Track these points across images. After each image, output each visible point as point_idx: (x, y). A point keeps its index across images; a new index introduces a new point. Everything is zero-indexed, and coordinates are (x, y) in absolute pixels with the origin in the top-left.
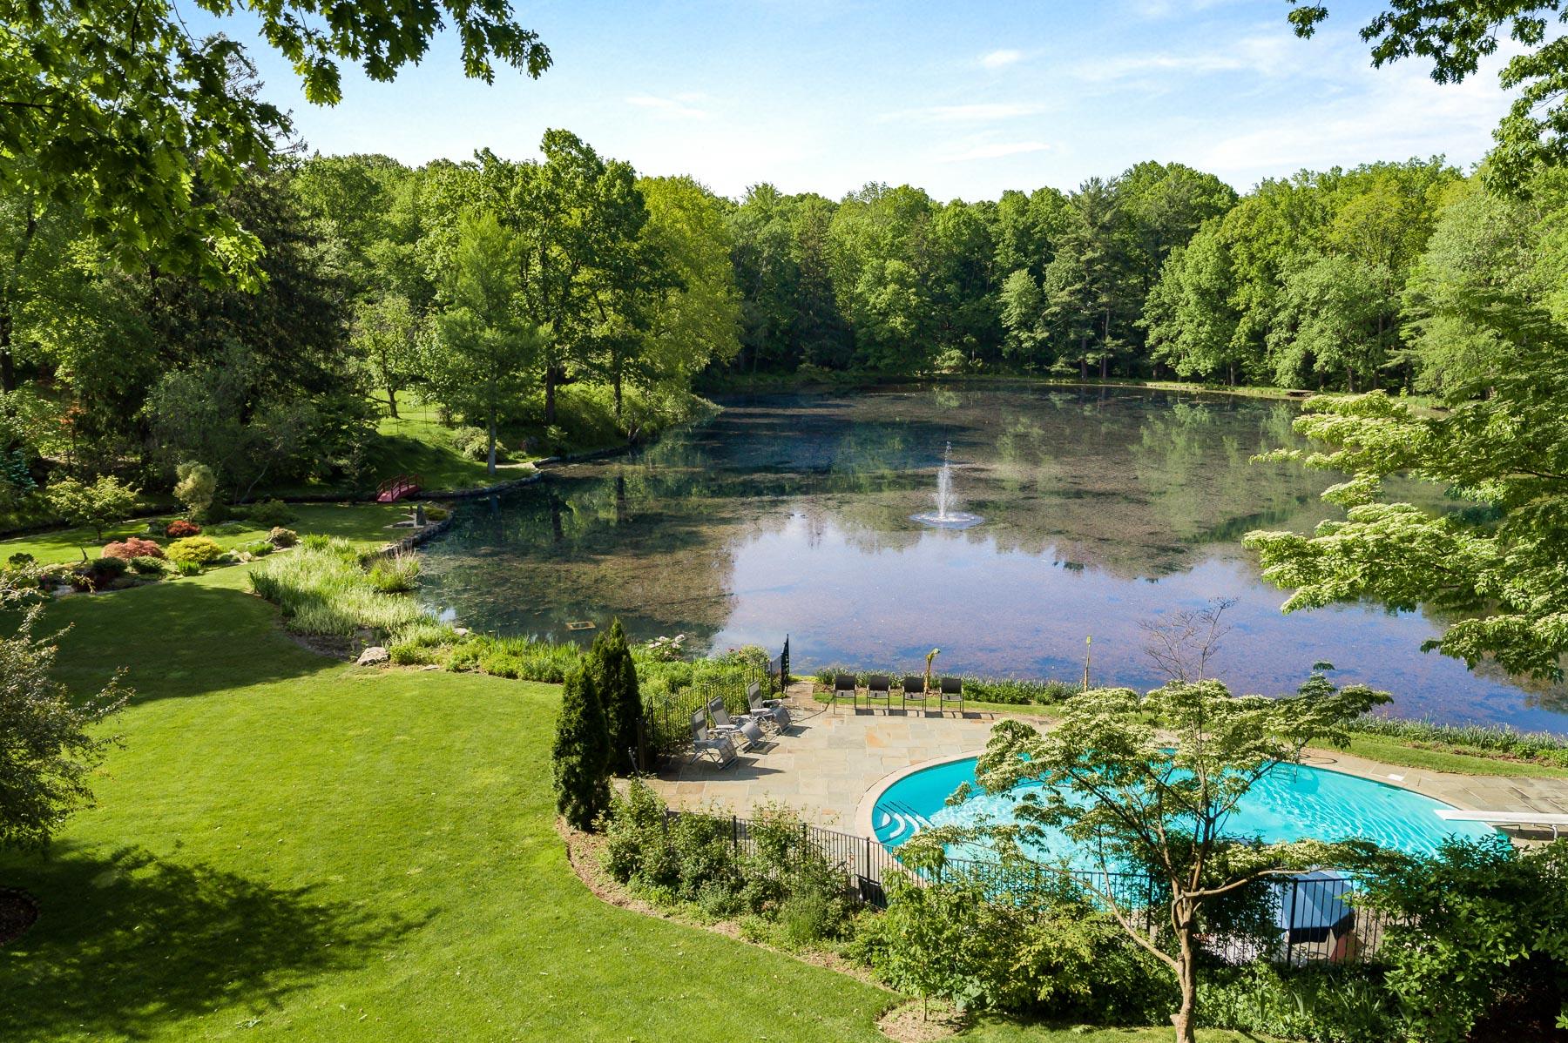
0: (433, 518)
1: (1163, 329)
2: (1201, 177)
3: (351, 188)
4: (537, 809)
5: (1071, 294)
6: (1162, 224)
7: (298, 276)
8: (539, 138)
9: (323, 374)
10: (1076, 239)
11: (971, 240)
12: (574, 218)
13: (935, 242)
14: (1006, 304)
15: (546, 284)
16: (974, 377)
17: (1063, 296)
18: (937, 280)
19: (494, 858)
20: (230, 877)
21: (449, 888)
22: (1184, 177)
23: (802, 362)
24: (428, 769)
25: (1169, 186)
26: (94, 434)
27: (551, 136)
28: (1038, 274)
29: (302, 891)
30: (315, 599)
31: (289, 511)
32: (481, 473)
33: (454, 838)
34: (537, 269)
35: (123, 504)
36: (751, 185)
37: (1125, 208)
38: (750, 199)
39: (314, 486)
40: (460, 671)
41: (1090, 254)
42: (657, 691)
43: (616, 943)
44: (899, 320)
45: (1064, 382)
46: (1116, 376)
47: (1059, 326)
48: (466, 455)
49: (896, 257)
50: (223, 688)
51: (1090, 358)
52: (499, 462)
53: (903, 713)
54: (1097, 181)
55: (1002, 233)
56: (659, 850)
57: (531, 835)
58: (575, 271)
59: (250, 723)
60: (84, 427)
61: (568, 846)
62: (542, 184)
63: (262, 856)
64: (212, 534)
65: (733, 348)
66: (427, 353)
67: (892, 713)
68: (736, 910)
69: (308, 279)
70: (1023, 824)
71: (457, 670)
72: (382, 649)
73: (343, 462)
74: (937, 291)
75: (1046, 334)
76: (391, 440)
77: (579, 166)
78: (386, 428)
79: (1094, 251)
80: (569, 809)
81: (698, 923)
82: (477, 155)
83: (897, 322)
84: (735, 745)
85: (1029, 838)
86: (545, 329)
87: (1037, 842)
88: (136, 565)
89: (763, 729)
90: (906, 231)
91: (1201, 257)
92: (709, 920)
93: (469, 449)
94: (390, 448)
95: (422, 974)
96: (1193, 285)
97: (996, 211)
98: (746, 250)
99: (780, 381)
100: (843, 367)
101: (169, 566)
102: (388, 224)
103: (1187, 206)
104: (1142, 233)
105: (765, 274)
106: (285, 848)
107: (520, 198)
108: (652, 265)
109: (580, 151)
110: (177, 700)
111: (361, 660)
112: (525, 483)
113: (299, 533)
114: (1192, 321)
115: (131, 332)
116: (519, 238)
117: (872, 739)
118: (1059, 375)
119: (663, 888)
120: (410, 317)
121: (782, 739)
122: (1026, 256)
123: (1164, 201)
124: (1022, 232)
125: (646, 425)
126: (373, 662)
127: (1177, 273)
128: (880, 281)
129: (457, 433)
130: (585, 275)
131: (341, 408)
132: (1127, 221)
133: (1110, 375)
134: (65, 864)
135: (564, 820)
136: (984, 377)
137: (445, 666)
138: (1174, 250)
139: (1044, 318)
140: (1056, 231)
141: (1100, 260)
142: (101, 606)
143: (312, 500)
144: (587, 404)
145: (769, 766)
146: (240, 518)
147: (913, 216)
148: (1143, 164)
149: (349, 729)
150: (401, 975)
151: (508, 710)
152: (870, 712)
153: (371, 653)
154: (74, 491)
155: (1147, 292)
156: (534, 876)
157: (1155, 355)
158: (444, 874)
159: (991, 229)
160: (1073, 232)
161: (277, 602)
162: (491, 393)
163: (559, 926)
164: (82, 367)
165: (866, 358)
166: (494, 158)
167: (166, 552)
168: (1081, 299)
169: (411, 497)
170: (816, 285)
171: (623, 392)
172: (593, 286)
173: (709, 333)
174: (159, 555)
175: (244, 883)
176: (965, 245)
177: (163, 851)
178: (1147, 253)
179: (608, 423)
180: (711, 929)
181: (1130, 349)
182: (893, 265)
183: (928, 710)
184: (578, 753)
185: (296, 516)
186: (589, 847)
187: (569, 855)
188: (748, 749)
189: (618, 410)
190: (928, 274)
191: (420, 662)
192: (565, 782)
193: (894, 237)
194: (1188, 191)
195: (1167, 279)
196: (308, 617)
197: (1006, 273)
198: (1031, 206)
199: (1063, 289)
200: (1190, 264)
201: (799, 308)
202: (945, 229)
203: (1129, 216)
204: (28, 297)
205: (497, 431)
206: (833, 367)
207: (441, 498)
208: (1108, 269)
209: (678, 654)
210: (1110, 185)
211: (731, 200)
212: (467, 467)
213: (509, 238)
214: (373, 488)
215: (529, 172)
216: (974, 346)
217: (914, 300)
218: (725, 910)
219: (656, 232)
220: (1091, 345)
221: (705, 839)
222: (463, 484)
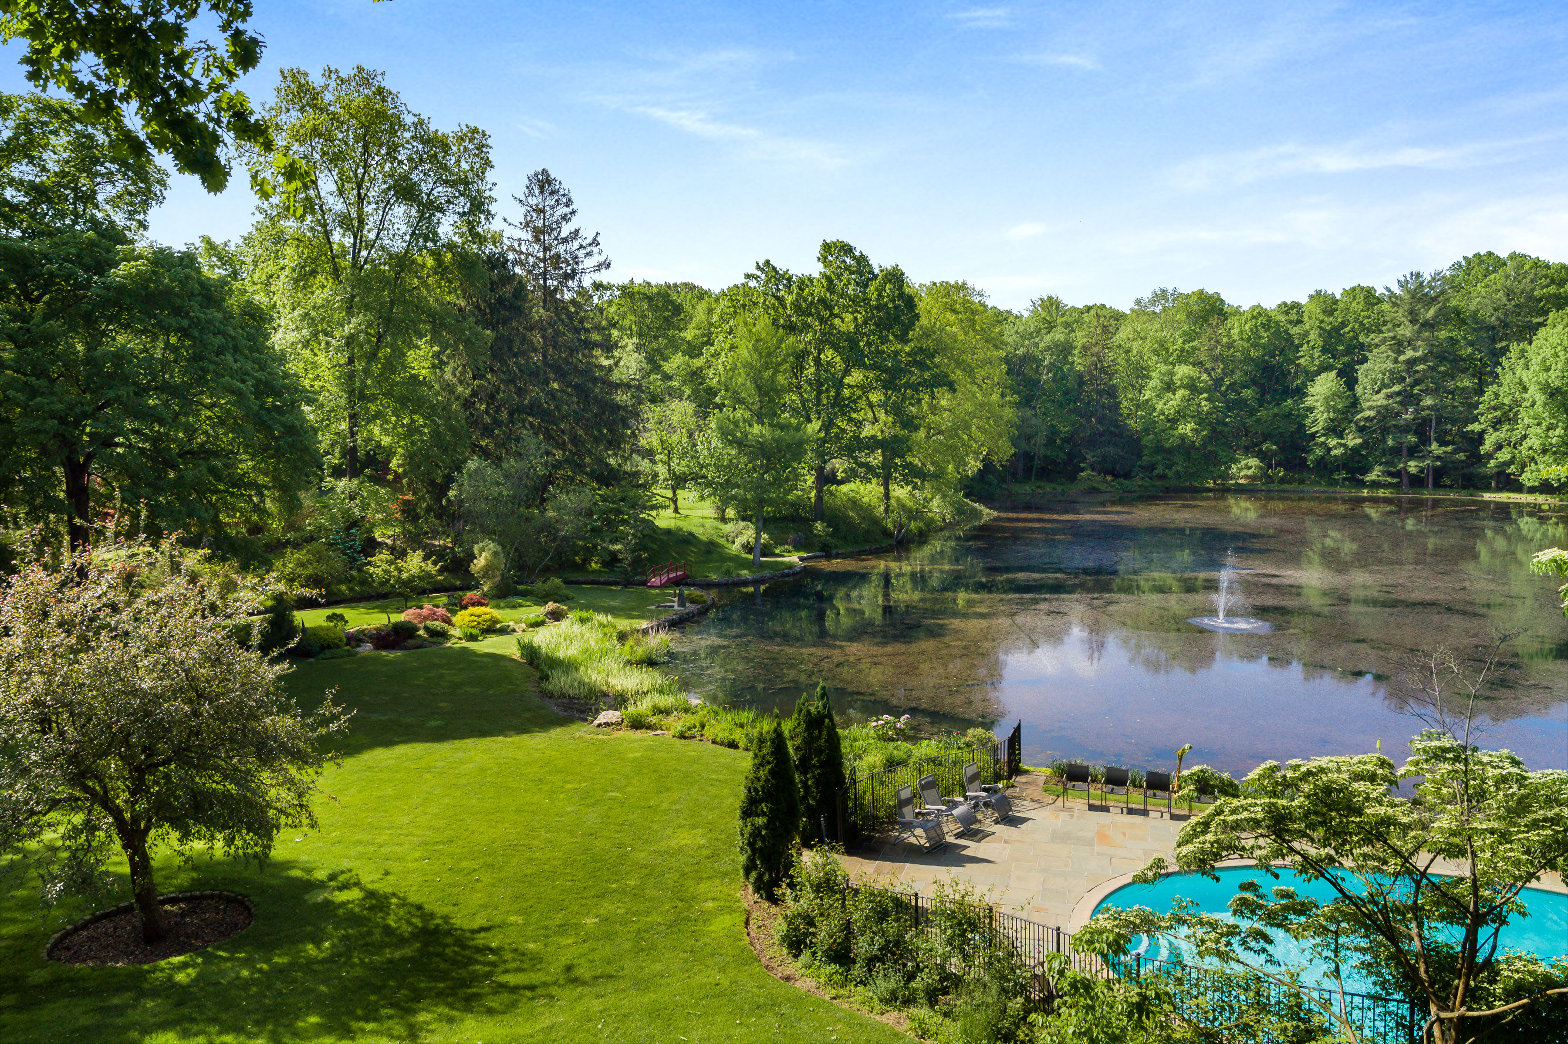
0: (693, 602)
1: (1502, 434)
2: (1547, 266)
3: (656, 309)
4: (726, 874)
5: (1388, 397)
6: (1498, 319)
7: (595, 380)
8: (816, 250)
9: (611, 469)
10: (1394, 338)
11: (1270, 343)
12: (846, 323)
13: (1230, 346)
14: (1311, 409)
15: (818, 385)
16: (1275, 487)
17: (1380, 400)
18: (1231, 386)
19: (671, 917)
20: (419, 907)
21: (618, 941)
22: (1527, 267)
23: (1083, 470)
24: (631, 825)
25: (1507, 277)
26: (415, 518)
27: (827, 247)
28: (1349, 377)
29: (482, 929)
30: (569, 666)
31: (566, 591)
32: (745, 564)
33: (637, 894)
34: (810, 370)
35: (426, 576)
36: (1036, 298)
37: (1453, 303)
38: (1035, 312)
39: (595, 571)
40: (685, 738)
41: (1410, 354)
42: (872, 767)
43: (771, 1018)
44: (1189, 427)
45: (1381, 493)
46: (1445, 486)
47: (1374, 431)
48: (735, 548)
49: (1185, 362)
50: (469, 737)
51: (1413, 466)
52: (764, 555)
53: (1145, 813)
54: (1418, 275)
55: (1306, 334)
56: (835, 923)
57: (713, 899)
58: (847, 372)
59: (483, 770)
60: (409, 512)
61: (749, 914)
62: (818, 291)
63: (456, 890)
64: (498, 607)
65: (1006, 451)
66: (706, 452)
67: (1131, 811)
68: (908, 1001)
69: (604, 383)
70: (1245, 924)
71: (682, 736)
72: (618, 713)
73: (618, 547)
74: (1232, 396)
75: (1359, 441)
76: (668, 532)
77: (851, 273)
78: (664, 520)
79: (1415, 349)
80: (754, 874)
81: (866, 1009)
82: (758, 267)
83: (1187, 429)
84: (945, 830)
85: (1253, 944)
86: (813, 427)
87: (1264, 950)
88: (427, 629)
89: (979, 816)
90: (1197, 335)
91: (1548, 352)
92: (878, 1006)
93: (738, 541)
94: (664, 538)
95: (566, 1022)
96: (1539, 383)
97: (1300, 314)
98: (1028, 358)
99: (1059, 488)
100: (1127, 476)
101: (456, 632)
102: (684, 339)
103: (1531, 298)
104: (1475, 330)
105: (1045, 382)
106: (479, 885)
107: (796, 306)
108: (922, 366)
109: (854, 258)
110: (427, 745)
111: (596, 722)
112: (788, 575)
113: (571, 609)
114: (1539, 424)
115: (451, 428)
116: (791, 339)
117: (1102, 837)
118: (1375, 485)
119: (833, 967)
120: (694, 419)
121: (999, 829)
122: (1334, 357)
123: (1500, 294)
124: (1329, 333)
125: (913, 525)
126: (607, 724)
127: (1519, 370)
128: (1169, 387)
129: (729, 528)
130: (856, 377)
131: (623, 500)
132: (1457, 317)
133: (1437, 485)
134: (289, 878)
135: (751, 889)
136: (1286, 486)
137: (672, 732)
138: (1515, 347)
139: (1356, 423)
140: (1369, 331)
141: (1423, 359)
142: (390, 662)
143: (592, 582)
144: (855, 503)
145: (979, 856)
146: (524, 594)
147: (1206, 320)
148: (1478, 255)
149: (569, 782)
150: (545, 1021)
151: (721, 777)
152: (1105, 809)
153: (607, 716)
154: (391, 563)
155: (1481, 393)
156: (707, 940)
157: (1493, 463)
158: (618, 927)
159: (1294, 330)
160: (1389, 330)
161: (537, 668)
162: (759, 486)
163: (717, 993)
164: (410, 457)
165: (1152, 467)
166: (774, 269)
167: (454, 619)
168: (1401, 403)
169: (677, 583)
170: (1100, 393)
171: (892, 494)
172: (865, 388)
173: (981, 436)
174: (448, 621)
175: (432, 915)
176: (1264, 348)
177: (370, 878)
178: (1480, 352)
179: (875, 522)
180: (878, 1018)
181: (1461, 456)
182: (1183, 371)
183: (1174, 811)
184: (764, 814)
185: (572, 594)
186: (769, 917)
187: (747, 923)
188: (959, 836)
189: (886, 510)
190: (1222, 379)
191: (650, 727)
192: (750, 844)
193: (1184, 342)
194: (1532, 281)
195: (1507, 378)
196: (559, 682)
197: (1311, 376)
198: (1341, 306)
199: (1378, 392)
200: (1535, 361)
201: (1082, 416)
202: (1241, 332)
203: (1457, 312)
204: (373, 399)
205: (764, 523)
206: (1116, 476)
207: (707, 586)
208: (1432, 369)
209: (902, 735)
210: (1433, 279)
211: (1015, 312)
212: (735, 559)
213: (781, 341)
214: (644, 573)
215: (804, 283)
216: (1275, 453)
217: (1206, 406)
218: (896, 999)
219: (927, 334)
220: (1412, 452)
221: (882, 915)
222: (728, 572)
